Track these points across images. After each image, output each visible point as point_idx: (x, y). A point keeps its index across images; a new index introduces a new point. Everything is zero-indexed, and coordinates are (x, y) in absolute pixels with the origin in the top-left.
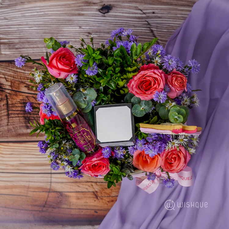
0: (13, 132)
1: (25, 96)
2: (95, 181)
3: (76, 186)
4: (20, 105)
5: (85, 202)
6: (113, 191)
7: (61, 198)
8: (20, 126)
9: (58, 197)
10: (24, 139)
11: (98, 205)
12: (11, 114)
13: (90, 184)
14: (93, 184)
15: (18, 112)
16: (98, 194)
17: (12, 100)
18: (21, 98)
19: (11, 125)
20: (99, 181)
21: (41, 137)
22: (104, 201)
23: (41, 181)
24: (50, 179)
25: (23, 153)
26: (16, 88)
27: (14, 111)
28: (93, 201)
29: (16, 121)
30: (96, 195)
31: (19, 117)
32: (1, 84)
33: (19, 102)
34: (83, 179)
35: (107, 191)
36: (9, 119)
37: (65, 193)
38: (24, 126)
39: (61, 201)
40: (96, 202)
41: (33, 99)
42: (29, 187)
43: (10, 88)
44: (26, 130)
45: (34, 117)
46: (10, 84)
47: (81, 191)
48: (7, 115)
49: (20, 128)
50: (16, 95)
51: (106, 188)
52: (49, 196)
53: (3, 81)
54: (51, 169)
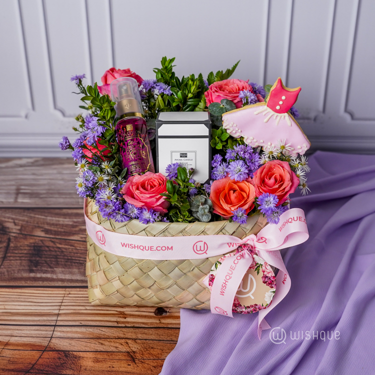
0: (4, 275)
1: (39, 240)
2: (134, 337)
3: (97, 343)
4: (27, 248)
5: (110, 367)
6: (164, 351)
7: (64, 360)
8: (19, 269)
9: (60, 358)
10: (23, 283)
11: (134, 371)
12: (10, 257)
13: (123, 341)
14: (129, 341)
15: (21, 255)
16: (135, 356)
17: (17, 243)
18: (32, 241)
19: (5, 268)
20: (140, 338)
21: (50, 283)
22: (146, 365)
23: (34, 336)
24: (52, 333)
25: (13, 299)
26: (27, 232)
27: (16, 253)
28: (126, 365)
29: (16, 264)
30: (132, 357)
31: (21, 260)
32: (6, 228)
33: (28, 246)
34: (111, 335)
35: (155, 352)
36: (4, 262)
37: (75, 353)
38: (26, 270)
39: (63, 363)
40: (132, 366)
41: (50, 243)
42: (7, 344)
43: (18, 232)
44: (28, 274)
45: (46, 261)
46: (19, 228)
47: (104, 350)
48: (2, 258)
49: (18, 272)
50: (24, 239)
51: (152, 348)
52: (42, 357)
53: (10, 225)
54: (57, 320)
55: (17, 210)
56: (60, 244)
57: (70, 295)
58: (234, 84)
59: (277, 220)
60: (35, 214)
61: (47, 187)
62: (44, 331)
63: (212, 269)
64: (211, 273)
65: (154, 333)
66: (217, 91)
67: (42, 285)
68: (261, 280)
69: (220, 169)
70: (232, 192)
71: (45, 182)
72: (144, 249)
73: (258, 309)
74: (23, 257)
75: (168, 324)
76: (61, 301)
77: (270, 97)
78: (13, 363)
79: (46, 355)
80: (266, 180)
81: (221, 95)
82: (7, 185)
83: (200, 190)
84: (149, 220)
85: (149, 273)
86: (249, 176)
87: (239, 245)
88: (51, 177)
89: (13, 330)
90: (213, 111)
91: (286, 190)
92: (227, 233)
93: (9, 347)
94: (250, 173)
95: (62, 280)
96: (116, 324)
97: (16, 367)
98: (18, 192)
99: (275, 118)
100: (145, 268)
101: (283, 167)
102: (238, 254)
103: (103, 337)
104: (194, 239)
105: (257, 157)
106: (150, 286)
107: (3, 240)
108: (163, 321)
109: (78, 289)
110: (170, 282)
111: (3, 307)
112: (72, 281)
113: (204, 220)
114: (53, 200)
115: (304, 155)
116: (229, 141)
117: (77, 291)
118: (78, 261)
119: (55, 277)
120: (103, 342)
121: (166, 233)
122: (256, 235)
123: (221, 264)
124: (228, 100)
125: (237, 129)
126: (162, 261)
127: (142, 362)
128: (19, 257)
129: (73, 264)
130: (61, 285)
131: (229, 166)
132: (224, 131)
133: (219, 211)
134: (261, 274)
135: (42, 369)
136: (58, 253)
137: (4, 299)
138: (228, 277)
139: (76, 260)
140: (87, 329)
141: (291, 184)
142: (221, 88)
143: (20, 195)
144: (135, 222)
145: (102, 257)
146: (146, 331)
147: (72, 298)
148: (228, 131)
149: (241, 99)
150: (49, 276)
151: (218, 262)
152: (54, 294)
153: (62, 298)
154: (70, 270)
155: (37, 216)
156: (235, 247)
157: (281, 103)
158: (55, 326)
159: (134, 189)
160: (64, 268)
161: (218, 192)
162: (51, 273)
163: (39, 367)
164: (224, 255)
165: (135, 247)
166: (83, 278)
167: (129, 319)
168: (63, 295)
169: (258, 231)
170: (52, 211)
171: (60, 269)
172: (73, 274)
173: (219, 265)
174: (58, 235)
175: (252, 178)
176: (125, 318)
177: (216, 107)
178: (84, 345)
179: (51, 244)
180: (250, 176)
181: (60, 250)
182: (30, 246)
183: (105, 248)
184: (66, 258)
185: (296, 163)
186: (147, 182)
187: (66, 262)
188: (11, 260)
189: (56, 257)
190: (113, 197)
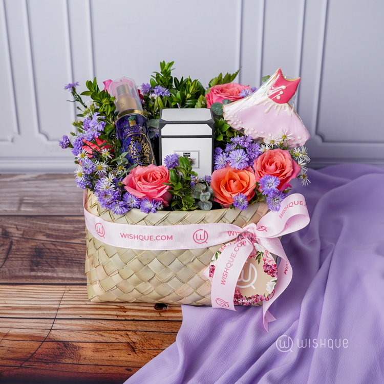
0: (6, 274)
1: (40, 243)
2: (134, 329)
3: (96, 334)
4: (28, 250)
5: (109, 356)
6: (164, 342)
7: (63, 350)
8: (20, 269)
9: (59, 348)
10: (24, 281)
11: (134, 360)
12: (12, 258)
13: (123, 333)
14: (129, 333)
15: (22, 256)
16: (135, 346)
17: (19, 246)
18: (33, 244)
19: (6, 267)
20: (140, 330)
21: (50, 280)
22: (146, 355)
23: (34, 328)
24: (51, 325)
25: (14, 295)
26: (29, 236)
27: (18, 255)
28: (126, 355)
29: (17, 264)
30: (132, 347)
31: (22, 260)
32: (9, 233)
33: (29, 248)
34: (111, 327)
35: (155, 343)
36: (6, 262)
37: (74, 344)
38: (27, 269)
39: (63, 353)
40: (132, 356)
41: (51, 245)
42: (7, 335)
43: (21, 236)
44: (29, 273)
45: (46, 261)
46: (21, 232)
47: (104, 341)
48: (4, 258)
49: (19, 271)
50: (26, 242)
51: (152, 339)
52: (41, 347)
53: (12, 230)
54: (57, 314)
55: (20, 218)
56: (61, 246)
57: (70, 292)
59: (278, 207)
60: (38, 221)
61: (49, 198)
62: (44, 323)
63: (213, 259)
64: (212, 263)
65: (154, 326)
67: (42, 282)
68: (262, 269)
70: (232, 181)
71: (48, 193)
72: (144, 239)
73: (259, 300)
74: (24, 258)
75: (169, 317)
76: (61, 297)
78: (12, 352)
79: (45, 345)
80: (267, 166)
82: (11, 197)
84: (151, 210)
85: (148, 265)
86: (249, 164)
87: (239, 233)
88: (53, 189)
89: (13, 322)
92: (227, 222)
93: (9, 338)
94: (250, 162)
95: (63, 278)
96: (116, 318)
97: (15, 356)
98: (21, 202)
99: (275, 108)
100: (144, 259)
101: (283, 155)
102: (239, 242)
103: (103, 329)
104: (194, 227)
105: (257, 146)
106: (150, 280)
107: (5, 243)
108: (163, 314)
109: (78, 286)
110: (170, 275)
111: (3, 302)
112: (72, 279)
113: (206, 209)
114: (56, 209)
117: (77, 288)
118: (78, 262)
119: (55, 275)
120: (103, 334)
121: (166, 222)
122: (256, 223)
123: (221, 253)
125: (238, 120)
126: (162, 251)
127: (143, 352)
128: (20, 258)
129: (74, 264)
130: (61, 282)
131: (230, 155)
133: (220, 199)
134: (262, 263)
135: (41, 358)
136: (59, 254)
137: (5, 295)
138: (229, 265)
139: (77, 260)
140: (87, 322)
141: (292, 170)
143: (23, 205)
144: (136, 212)
145: (101, 250)
146: (146, 323)
147: (72, 294)
148: (229, 123)
150: (49, 274)
151: (218, 251)
152: (54, 290)
153: (62, 294)
154: (70, 269)
155: (39, 223)
156: (235, 236)
157: (281, 93)
158: (55, 319)
159: (136, 180)
160: (64, 267)
161: (218, 182)
162: (52, 272)
163: (38, 356)
164: (224, 244)
165: (134, 237)
166: (83, 276)
167: (128, 313)
168: (63, 292)
169: (258, 220)
170: (54, 218)
171: (61, 269)
172: (74, 273)
173: (219, 256)
174: (59, 239)
176: (125, 312)
178: (84, 336)
179: (53, 247)
180: (251, 165)
181: (61, 252)
182: (31, 249)
183: (105, 241)
184: (67, 258)
185: (297, 152)
187: (67, 262)
188: (12, 261)
189: (57, 258)
190: (111, 187)
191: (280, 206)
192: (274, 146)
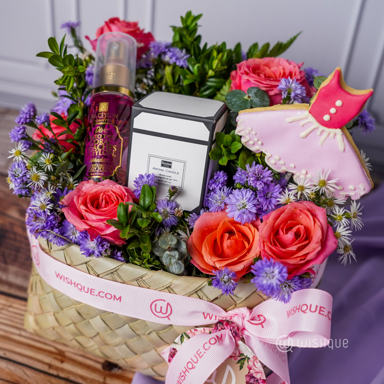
34: (34, 382)
58: (280, 65)
59: (286, 296)
63: (176, 341)
66: (247, 74)
68: (244, 380)
69: (218, 196)
70: (227, 235)
77: (318, 97)
80: (281, 233)
81: (252, 80)
83: (182, 221)
84: (93, 252)
85: (90, 320)
86: (257, 219)
87: (221, 319)
90: (230, 103)
91: (309, 258)
92: (204, 298)
94: (260, 213)
96: (46, 369)
99: (318, 133)
100: (83, 314)
101: (314, 216)
102: (213, 335)
104: (153, 294)
105: (277, 190)
106: (93, 337)
108: (109, 380)
110: (118, 340)
112: (22, 288)
113: (174, 271)
115: (357, 201)
116: (242, 156)
119: (4, 277)
121: (115, 276)
122: (250, 308)
123: (189, 338)
124: (259, 90)
125: (256, 139)
126: (105, 312)
130: (7, 291)
131: (231, 196)
132: (237, 137)
133: (197, 262)
138: (190, 366)
141: (319, 248)
142: (256, 70)
144: (75, 249)
147: (11, 314)
148: (243, 140)
149: (281, 91)
151: (185, 333)
156: (214, 321)
157: (333, 111)
159: (80, 202)
160: (20, 267)
161: (206, 231)
164: (197, 327)
168: (3, 307)
169: (256, 303)
173: (185, 339)
175: (262, 221)
176: (62, 362)
177: (238, 97)
180: (260, 218)
183: (39, 271)
185: (338, 214)
186: (102, 194)
190: (48, 207)
191: (289, 296)
192: (302, 194)
